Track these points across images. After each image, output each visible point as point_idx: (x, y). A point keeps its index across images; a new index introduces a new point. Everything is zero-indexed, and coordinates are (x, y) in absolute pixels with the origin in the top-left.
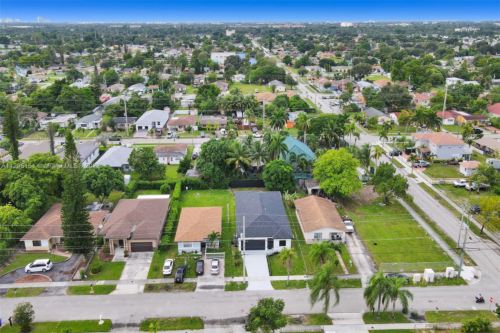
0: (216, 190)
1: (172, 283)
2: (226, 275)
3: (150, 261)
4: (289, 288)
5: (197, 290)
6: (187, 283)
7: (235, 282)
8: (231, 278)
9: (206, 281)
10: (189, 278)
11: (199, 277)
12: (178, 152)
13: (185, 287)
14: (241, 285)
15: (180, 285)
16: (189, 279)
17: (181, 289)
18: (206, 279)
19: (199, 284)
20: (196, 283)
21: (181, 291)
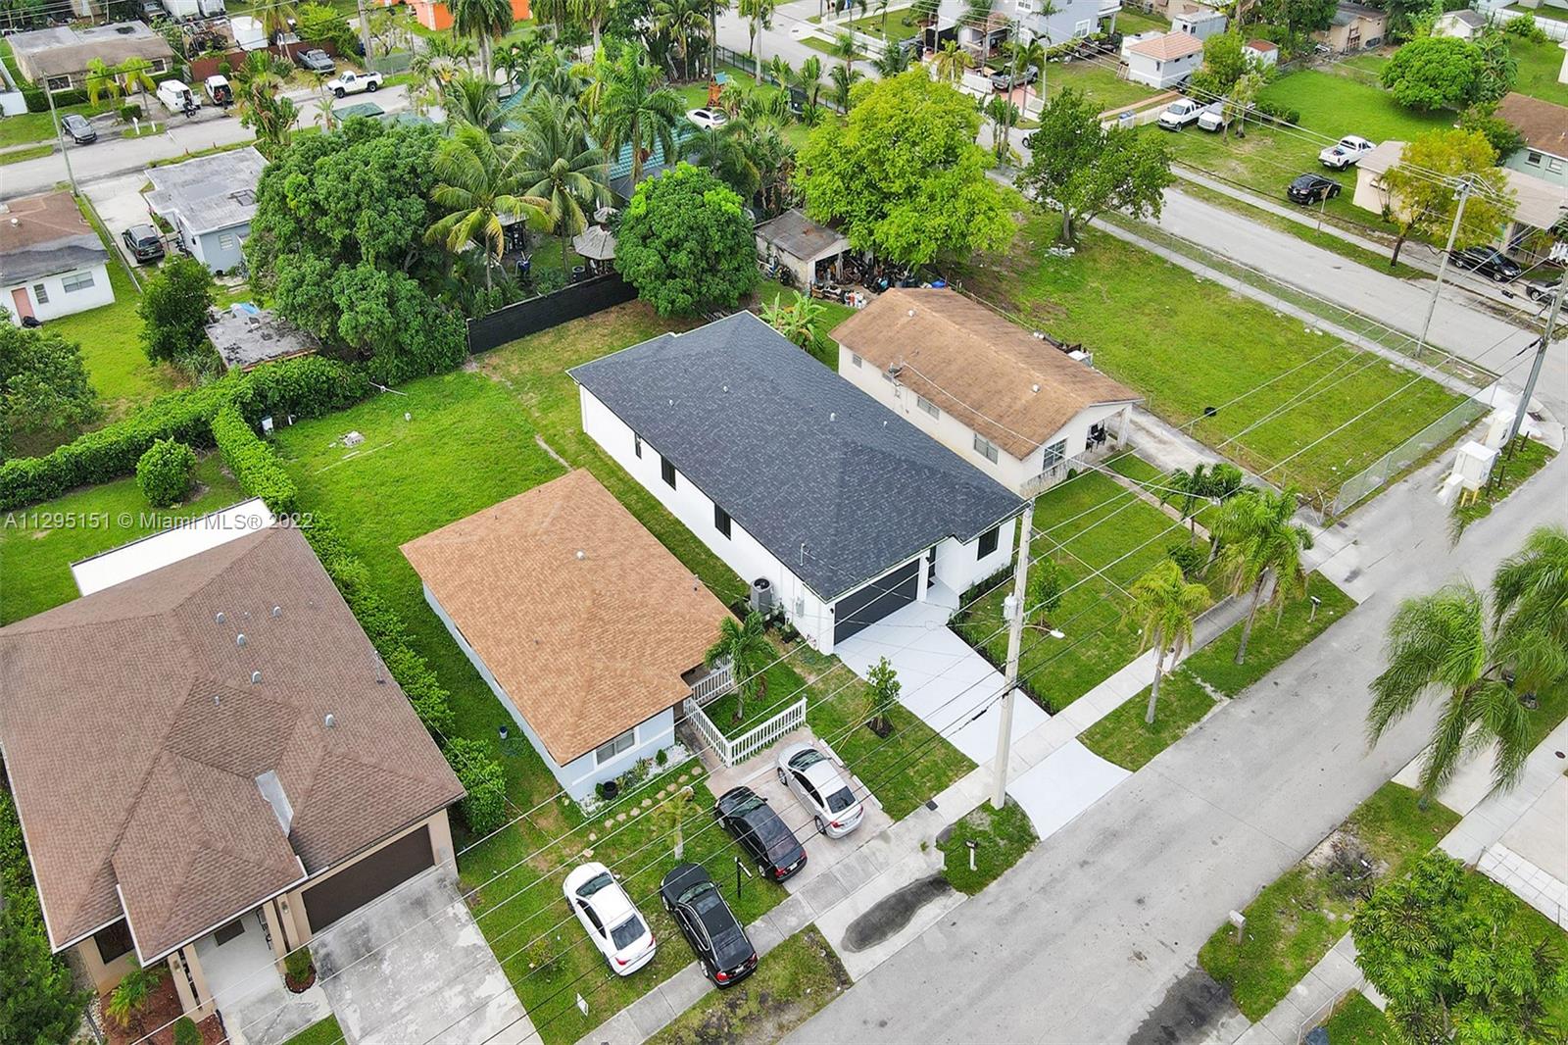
0: (418, 389)
1: (707, 1001)
2: (896, 810)
3: (471, 935)
4: (1165, 735)
5: (855, 963)
6: (773, 955)
7: (962, 824)
8: (923, 810)
9: (846, 893)
10: (754, 917)
12: (53, 245)
13: (781, 984)
14: (995, 825)
15: (752, 986)
16: (757, 922)
17: (780, 1007)
18: (828, 879)
19: (834, 929)
20: (811, 928)
21: (788, 1017)
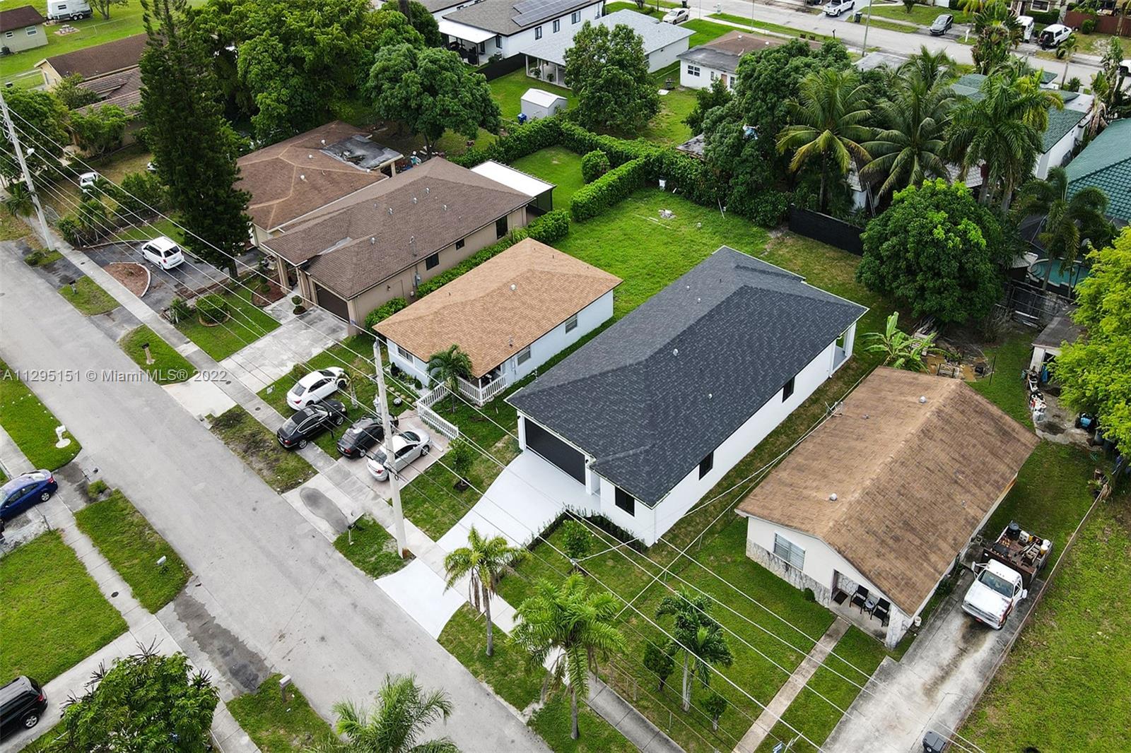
3: (317, 351)
4: (478, 665)
5: (293, 494)
6: (300, 459)
7: (385, 535)
9: (337, 485)
10: (323, 447)
11: (342, 461)
13: (283, 465)
14: (386, 556)
15: (284, 455)
16: (320, 450)
18: (347, 475)
19: (312, 483)
20: (316, 473)
21: (265, 472)
